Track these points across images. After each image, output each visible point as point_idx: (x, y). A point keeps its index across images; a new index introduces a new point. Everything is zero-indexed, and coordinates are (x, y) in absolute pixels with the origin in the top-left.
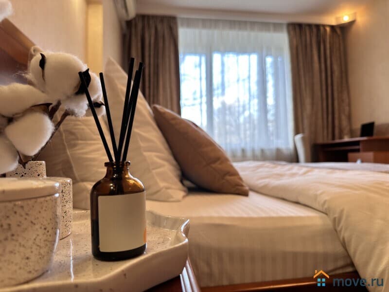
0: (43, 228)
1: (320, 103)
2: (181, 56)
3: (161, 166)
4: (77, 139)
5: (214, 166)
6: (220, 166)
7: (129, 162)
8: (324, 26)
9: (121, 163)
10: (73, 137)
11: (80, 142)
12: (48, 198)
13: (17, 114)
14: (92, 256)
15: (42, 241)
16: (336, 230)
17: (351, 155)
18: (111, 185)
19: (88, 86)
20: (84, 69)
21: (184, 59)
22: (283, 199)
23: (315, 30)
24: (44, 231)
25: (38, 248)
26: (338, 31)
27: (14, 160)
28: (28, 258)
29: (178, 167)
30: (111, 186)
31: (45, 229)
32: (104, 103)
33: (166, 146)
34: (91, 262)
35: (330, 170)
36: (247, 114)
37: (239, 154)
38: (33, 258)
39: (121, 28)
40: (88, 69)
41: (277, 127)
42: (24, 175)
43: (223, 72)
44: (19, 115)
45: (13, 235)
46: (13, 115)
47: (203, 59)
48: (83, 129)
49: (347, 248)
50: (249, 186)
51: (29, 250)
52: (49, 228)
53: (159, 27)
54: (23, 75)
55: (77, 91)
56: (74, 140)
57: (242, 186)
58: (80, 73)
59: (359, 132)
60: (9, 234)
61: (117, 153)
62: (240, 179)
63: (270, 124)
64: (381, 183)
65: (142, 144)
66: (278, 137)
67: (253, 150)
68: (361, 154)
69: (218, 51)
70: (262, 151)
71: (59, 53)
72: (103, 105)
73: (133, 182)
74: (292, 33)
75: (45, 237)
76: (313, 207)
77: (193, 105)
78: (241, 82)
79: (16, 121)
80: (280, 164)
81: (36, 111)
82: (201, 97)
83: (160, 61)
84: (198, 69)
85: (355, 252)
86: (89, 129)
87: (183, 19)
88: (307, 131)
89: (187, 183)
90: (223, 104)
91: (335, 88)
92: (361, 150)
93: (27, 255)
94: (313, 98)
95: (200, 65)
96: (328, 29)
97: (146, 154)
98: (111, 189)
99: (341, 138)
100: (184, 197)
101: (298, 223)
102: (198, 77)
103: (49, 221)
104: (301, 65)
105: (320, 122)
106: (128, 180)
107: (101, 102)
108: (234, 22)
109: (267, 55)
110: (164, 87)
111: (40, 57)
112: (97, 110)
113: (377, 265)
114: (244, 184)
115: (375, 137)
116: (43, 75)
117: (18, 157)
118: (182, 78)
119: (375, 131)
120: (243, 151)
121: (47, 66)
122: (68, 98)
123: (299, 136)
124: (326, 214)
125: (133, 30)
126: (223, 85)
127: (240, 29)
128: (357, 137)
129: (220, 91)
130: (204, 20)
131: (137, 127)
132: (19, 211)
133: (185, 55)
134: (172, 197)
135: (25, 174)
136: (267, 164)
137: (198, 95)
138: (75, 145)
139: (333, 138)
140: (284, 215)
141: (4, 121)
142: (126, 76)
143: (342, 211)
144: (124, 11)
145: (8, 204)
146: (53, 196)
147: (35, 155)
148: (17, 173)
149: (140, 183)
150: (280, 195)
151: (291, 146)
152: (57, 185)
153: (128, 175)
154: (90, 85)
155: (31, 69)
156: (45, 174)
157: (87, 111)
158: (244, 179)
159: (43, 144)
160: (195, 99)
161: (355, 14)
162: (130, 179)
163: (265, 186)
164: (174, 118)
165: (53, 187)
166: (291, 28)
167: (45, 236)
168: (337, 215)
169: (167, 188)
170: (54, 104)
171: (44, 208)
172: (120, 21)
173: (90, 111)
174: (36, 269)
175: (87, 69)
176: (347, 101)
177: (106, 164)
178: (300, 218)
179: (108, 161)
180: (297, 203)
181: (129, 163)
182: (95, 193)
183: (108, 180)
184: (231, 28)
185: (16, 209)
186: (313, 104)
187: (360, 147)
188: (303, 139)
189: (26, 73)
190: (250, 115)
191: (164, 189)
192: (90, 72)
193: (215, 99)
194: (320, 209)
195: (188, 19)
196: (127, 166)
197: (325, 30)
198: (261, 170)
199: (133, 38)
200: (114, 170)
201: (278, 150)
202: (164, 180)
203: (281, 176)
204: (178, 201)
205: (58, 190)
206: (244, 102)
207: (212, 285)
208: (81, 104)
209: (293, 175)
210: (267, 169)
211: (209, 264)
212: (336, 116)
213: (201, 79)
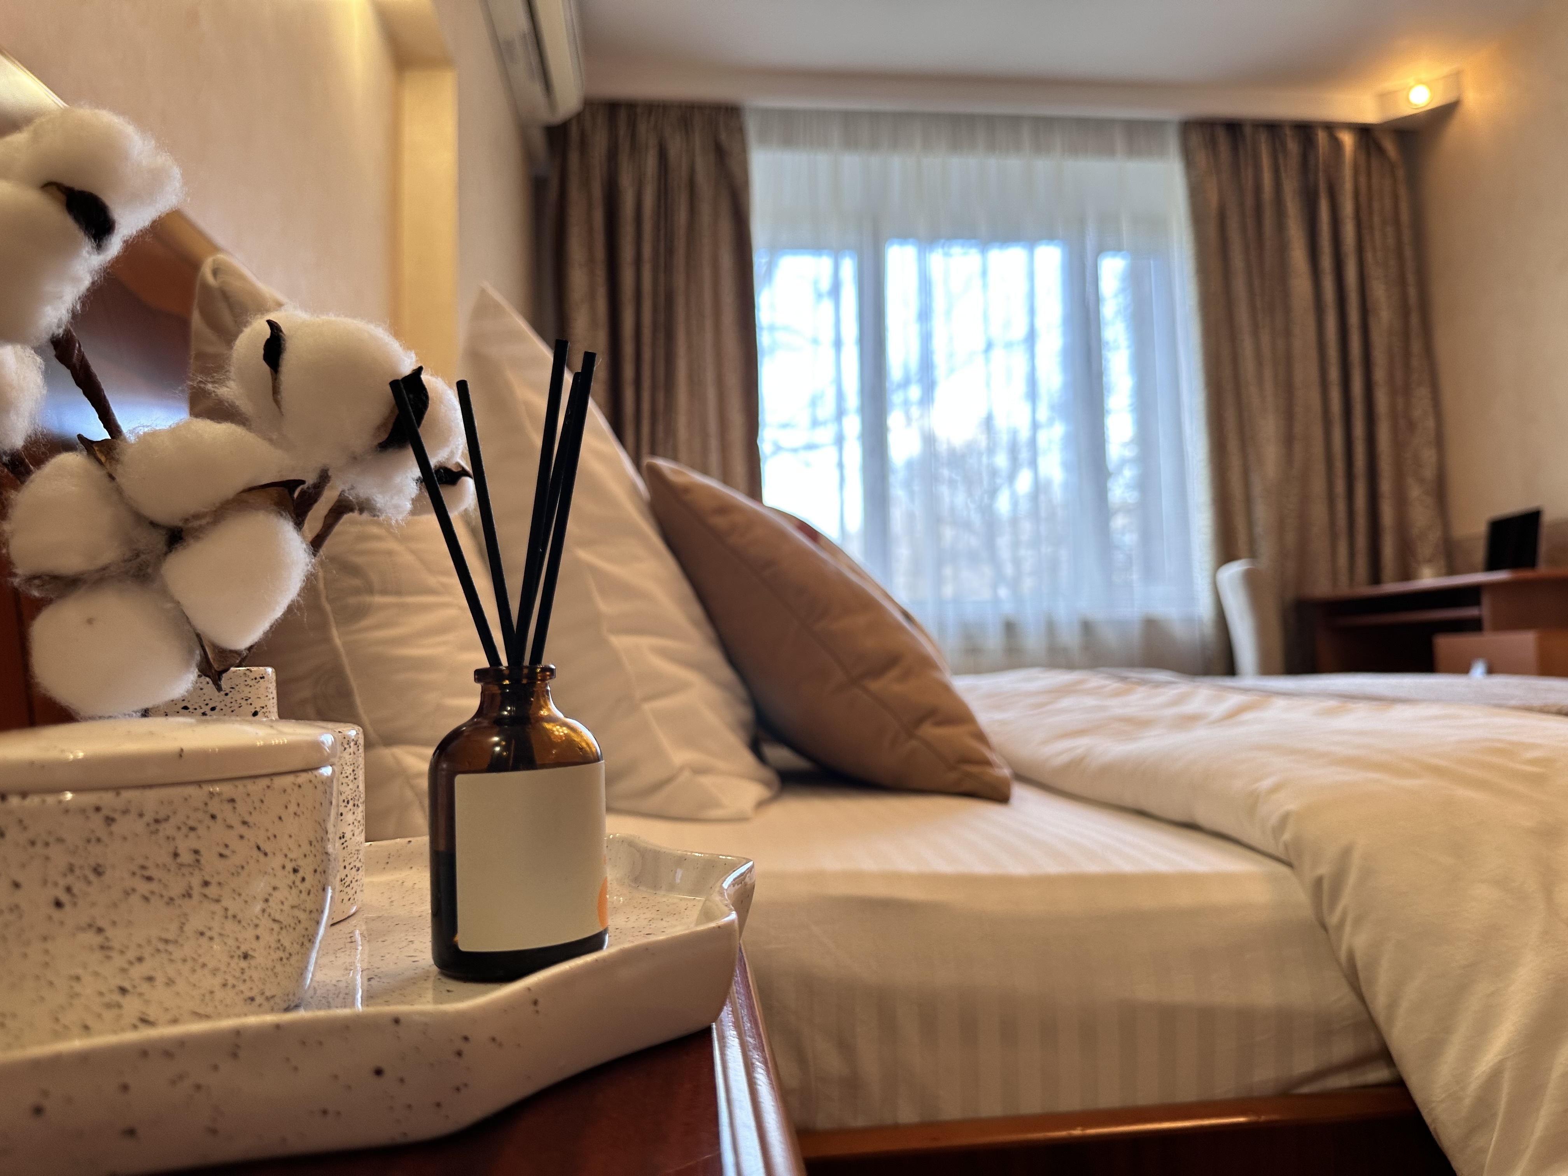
0: (290, 866)
1: (1317, 431)
2: (759, 261)
3: (680, 687)
4: (370, 590)
5: (875, 686)
6: (897, 688)
7: (553, 667)
8: (1331, 127)
9: (526, 671)
10: (357, 582)
11: (378, 599)
12: (303, 778)
13: (197, 516)
14: (435, 969)
15: (286, 907)
16: (1324, 927)
17: (1445, 644)
18: (496, 739)
19: (419, 423)
20: (406, 368)
21: (771, 267)
22: (1142, 814)
23: (1293, 146)
24: (292, 876)
25: (276, 927)
26: (1390, 147)
27: (188, 666)
28: (246, 956)
29: (741, 691)
30: (497, 744)
31: (295, 871)
32: (468, 468)
33: (697, 610)
34: (429, 984)
35: (1332, 703)
36: (1024, 482)
37: (994, 641)
38: (261, 957)
39: (528, 156)
40: (419, 370)
41: (1147, 535)
42: (208, 712)
43: (925, 315)
44: (203, 522)
45: (206, 884)
46: (186, 520)
47: (848, 267)
48: (390, 553)
49: (1364, 989)
50: (1010, 764)
51: (250, 933)
52: (306, 870)
53: (675, 146)
54: (210, 386)
55: (384, 437)
56: (357, 591)
57: (987, 763)
58: (394, 384)
59: (1480, 553)
60: (196, 881)
61: (514, 640)
62: (980, 736)
63: (1119, 522)
64: (1509, 750)
65: (606, 607)
66: (1149, 572)
67: (1051, 627)
68: (1489, 639)
69: (904, 237)
70: (1087, 627)
71: (324, 318)
72: (469, 476)
73: (566, 730)
74: (1201, 158)
75: (292, 898)
76: (1245, 838)
77: (810, 447)
78: (997, 353)
79: (197, 538)
80: (1143, 682)
81: (256, 508)
82: (840, 413)
83: (680, 280)
84: (828, 305)
85: (1392, 1006)
86: (413, 552)
87: (766, 113)
88: (1266, 548)
89: (780, 754)
90: (929, 440)
91: (1380, 374)
92: (1487, 623)
93: (244, 948)
94: (1288, 416)
95: (835, 290)
96: (1347, 139)
97: (619, 642)
98: (494, 752)
99: (1407, 574)
100: (761, 804)
101: (1184, 899)
102: (828, 336)
103: (306, 848)
104: (1240, 285)
105: (1319, 512)
106: (548, 726)
107: (458, 465)
108: (971, 120)
109: (1101, 250)
110: (695, 381)
111: (267, 332)
112: (445, 493)
113: (1472, 1051)
114: (993, 757)
115: (1543, 569)
116: (276, 390)
117: (198, 652)
118: (764, 339)
119: (1544, 547)
120: (1010, 628)
121: (289, 360)
122: (355, 460)
123: (1234, 570)
124: (1289, 865)
125: (574, 158)
126: (927, 365)
127: (992, 147)
128: (1473, 570)
129: (915, 392)
130: (849, 118)
131: (585, 543)
132: (225, 812)
133: (776, 250)
134: (715, 804)
135: (213, 709)
136: (1095, 680)
137: (827, 409)
138: (361, 612)
139: (1376, 578)
140: (1127, 867)
141: (158, 540)
142: (547, 355)
143: (1346, 853)
144: (537, 89)
145: (191, 790)
146: (316, 773)
147: (250, 648)
148: (186, 708)
149: (587, 736)
150: (1129, 798)
151: (1205, 609)
152: (327, 739)
153: (549, 710)
154: (426, 416)
155: (233, 369)
156: (275, 709)
157: (414, 501)
158: (993, 739)
159: (278, 612)
160: (815, 423)
161: (1457, 77)
162: (552, 719)
163: (1076, 765)
164: (726, 508)
165: (317, 746)
166: (1195, 139)
167: (294, 891)
168: (1324, 870)
169: (699, 770)
170: (311, 479)
171: (293, 808)
172: (522, 128)
173: (427, 501)
174: (268, 993)
175: (415, 367)
176: (1430, 423)
177: (480, 675)
178: (1190, 879)
179: (484, 663)
180: (1190, 826)
181: (551, 670)
182: (445, 766)
183: (485, 723)
184: (955, 146)
185: (215, 806)
186: (1288, 440)
187: (1484, 610)
188: (1251, 581)
189: (220, 382)
190: (1039, 489)
191: (686, 774)
192: (424, 377)
193: (895, 420)
194: (1268, 844)
195: (787, 115)
196: (543, 680)
197: (1337, 144)
198: (1066, 702)
199: (575, 194)
200: (503, 694)
201: (1151, 625)
202: (689, 741)
203: (1140, 724)
204: (740, 819)
205: (330, 756)
206: (1014, 434)
207: (860, 1122)
208: (398, 480)
209: (1189, 721)
210: (1090, 701)
211: (846, 1047)
212: (1386, 486)
213: (838, 344)
